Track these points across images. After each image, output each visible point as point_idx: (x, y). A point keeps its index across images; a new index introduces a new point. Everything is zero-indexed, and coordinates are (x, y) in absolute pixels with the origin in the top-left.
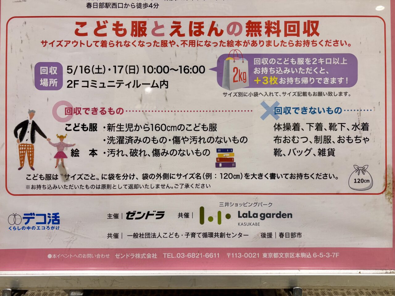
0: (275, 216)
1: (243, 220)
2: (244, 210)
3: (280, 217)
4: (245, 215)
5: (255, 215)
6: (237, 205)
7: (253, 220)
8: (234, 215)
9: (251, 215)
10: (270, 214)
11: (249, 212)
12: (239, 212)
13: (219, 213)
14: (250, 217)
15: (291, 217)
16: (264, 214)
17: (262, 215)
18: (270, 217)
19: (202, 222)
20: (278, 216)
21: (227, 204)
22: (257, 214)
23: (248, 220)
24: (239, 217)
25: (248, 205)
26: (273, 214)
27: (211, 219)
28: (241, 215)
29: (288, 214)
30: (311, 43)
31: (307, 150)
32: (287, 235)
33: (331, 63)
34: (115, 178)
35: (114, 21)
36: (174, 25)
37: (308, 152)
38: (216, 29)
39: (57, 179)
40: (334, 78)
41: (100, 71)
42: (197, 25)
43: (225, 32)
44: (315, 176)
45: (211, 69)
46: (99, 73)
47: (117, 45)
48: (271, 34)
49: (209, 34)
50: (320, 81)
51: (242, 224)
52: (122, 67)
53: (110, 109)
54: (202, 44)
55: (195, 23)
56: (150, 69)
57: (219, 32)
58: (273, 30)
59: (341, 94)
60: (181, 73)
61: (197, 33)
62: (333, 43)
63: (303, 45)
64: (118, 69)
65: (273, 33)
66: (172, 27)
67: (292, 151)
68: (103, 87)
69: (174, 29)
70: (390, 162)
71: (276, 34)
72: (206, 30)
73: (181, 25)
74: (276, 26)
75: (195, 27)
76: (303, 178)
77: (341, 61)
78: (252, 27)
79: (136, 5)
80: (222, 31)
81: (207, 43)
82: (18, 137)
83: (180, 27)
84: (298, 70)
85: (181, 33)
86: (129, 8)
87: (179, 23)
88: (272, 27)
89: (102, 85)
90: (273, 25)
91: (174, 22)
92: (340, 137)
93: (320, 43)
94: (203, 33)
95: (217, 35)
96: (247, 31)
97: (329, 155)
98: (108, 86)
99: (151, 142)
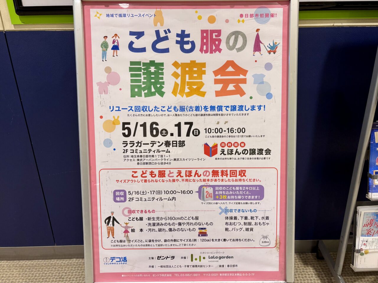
0: (225, 258)
1: (211, 260)
2: (211, 255)
3: (228, 258)
4: (212, 258)
5: (217, 258)
6: (208, 253)
7: (215, 260)
8: (207, 257)
9: (215, 257)
10: (223, 257)
11: (214, 256)
12: (209, 256)
13: (200, 257)
14: (214, 258)
15: (233, 258)
16: (221, 257)
17: (220, 257)
18: (223, 258)
19: (192, 260)
20: (227, 257)
21: (204, 253)
22: (217, 257)
23: (213, 260)
24: (209, 258)
25: (213, 253)
26: (225, 257)
27: (196, 259)
28: (210, 257)
29: (232, 257)
30: (242, 180)
31: (240, 228)
32: (231, 266)
33: (251, 189)
34: (152, 242)
35: (150, 170)
36: (178, 172)
37: (241, 229)
38: (198, 174)
39: (125, 242)
40: (253, 196)
41: (144, 193)
42: (189, 172)
43: (202, 175)
44: (244, 240)
45: (196, 192)
46: (143, 194)
47: (152, 181)
48: (223, 176)
49: (195, 176)
50: (246, 197)
51: (210, 261)
52: (154, 191)
53: (149, 211)
54: (191, 180)
55: (188, 171)
56: (167, 192)
57: (199, 175)
58: (224, 174)
59: (256, 203)
60: (182, 193)
61: (189, 176)
62: (252, 180)
63: (238, 181)
64: (152, 192)
65: (225, 175)
66: (177, 173)
67: (233, 229)
68: (146, 201)
69: (178, 174)
70: (278, 234)
71: (226, 176)
72: (193, 174)
73: (181, 172)
74: (226, 172)
75: (188, 173)
76: (239, 241)
77: (256, 188)
78: (215, 173)
79: (160, 163)
80: (201, 175)
81: (194, 180)
82: (107, 223)
83: (181, 173)
84: (236, 192)
85: (182, 176)
86: (157, 164)
87: (181, 171)
88: (224, 173)
89: (145, 200)
90: (224, 172)
91: (178, 171)
92: (256, 223)
93: (246, 180)
94: (192, 176)
95: (198, 176)
96: (212, 175)
97: (250, 231)
98: (148, 200)
99: (168, 225)
